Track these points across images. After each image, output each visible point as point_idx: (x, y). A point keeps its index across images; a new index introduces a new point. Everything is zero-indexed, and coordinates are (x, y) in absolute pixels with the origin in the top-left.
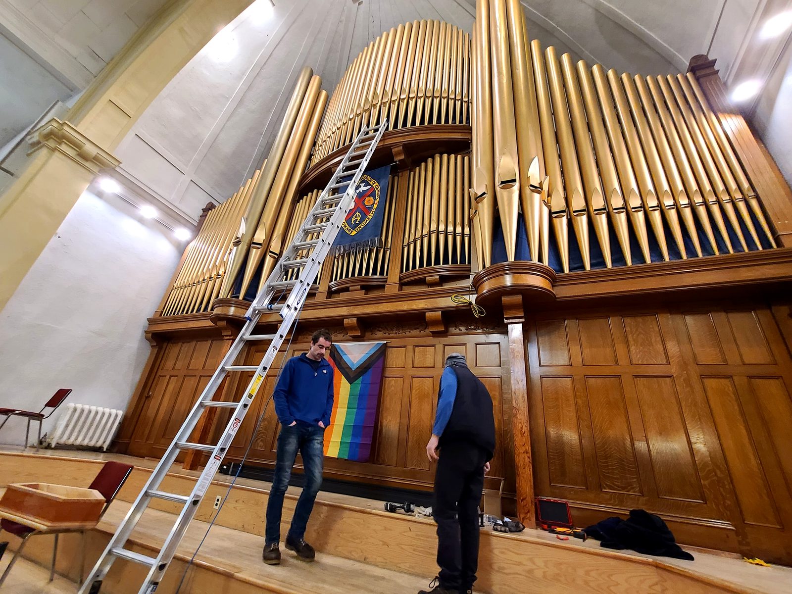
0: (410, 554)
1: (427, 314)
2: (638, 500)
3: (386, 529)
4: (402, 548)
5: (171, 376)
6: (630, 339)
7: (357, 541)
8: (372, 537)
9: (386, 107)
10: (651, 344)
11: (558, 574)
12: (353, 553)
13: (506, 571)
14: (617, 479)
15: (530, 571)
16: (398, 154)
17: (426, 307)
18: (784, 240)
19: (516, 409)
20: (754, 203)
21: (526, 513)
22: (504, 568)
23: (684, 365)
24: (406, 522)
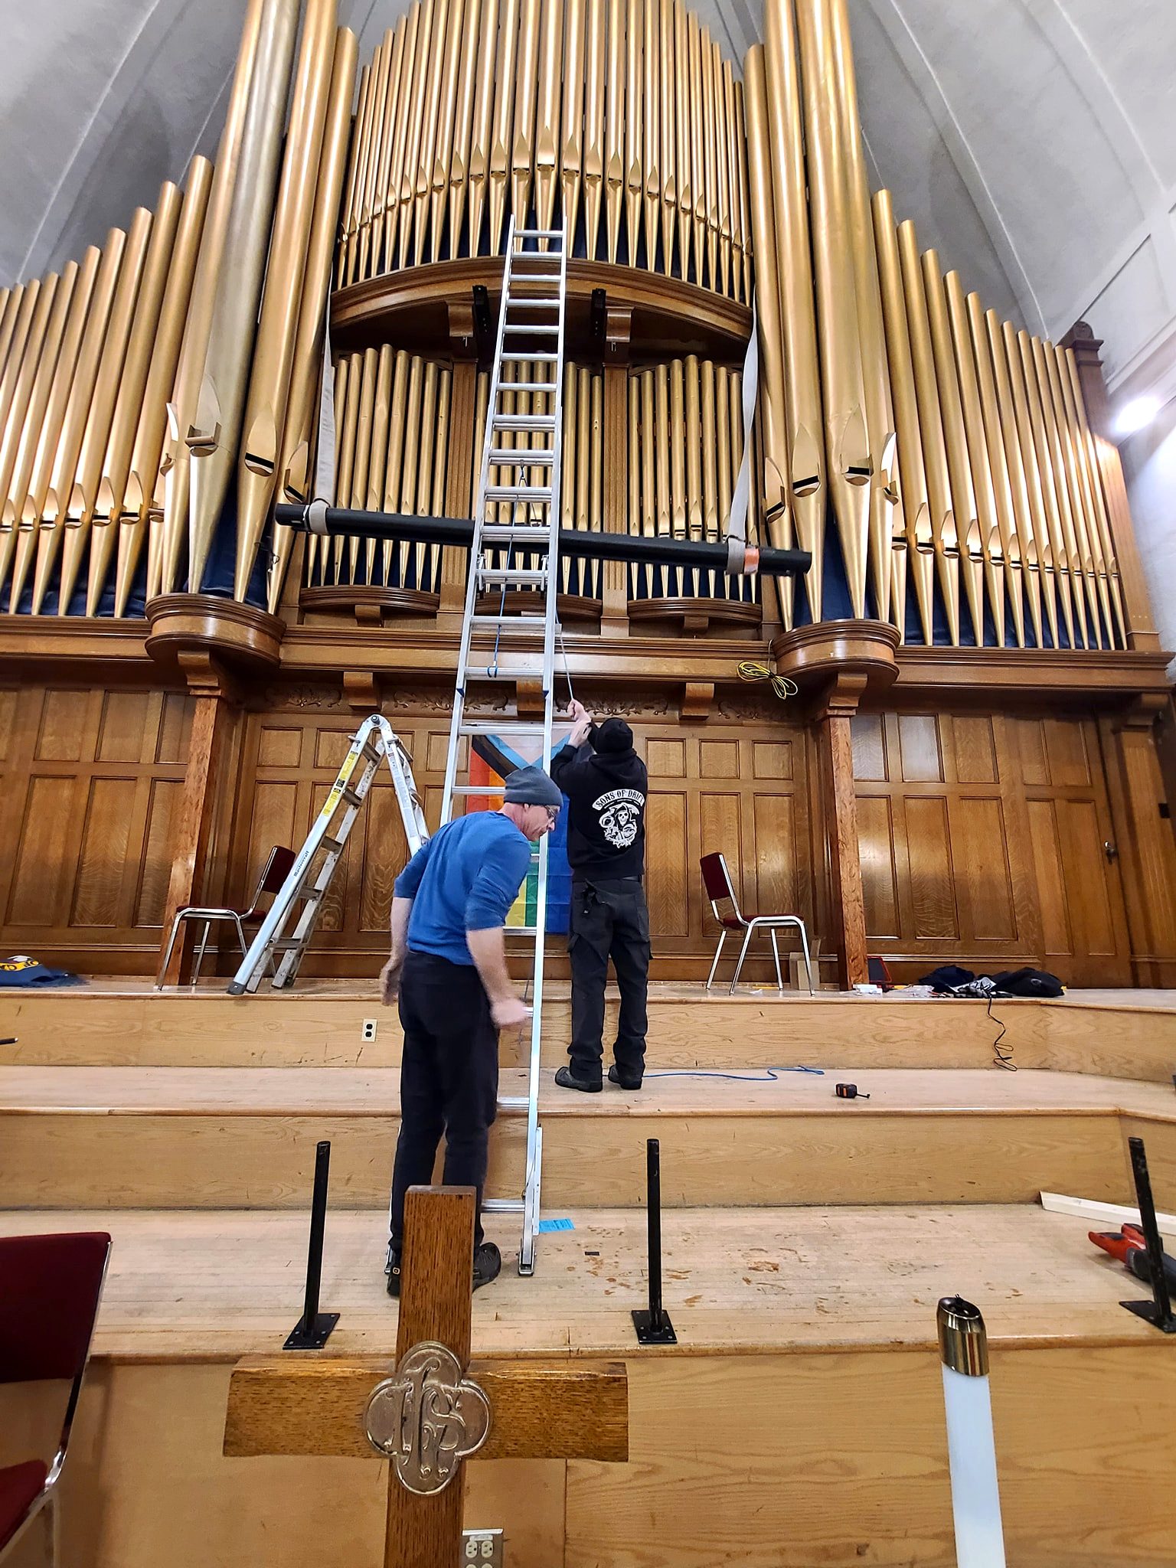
0: (764, 1044)
1: (689, 686)
2: (954, 944)
3: (724, 1019)
4: (753, 1040)
5: (94, 779)
6: (959, 748)
7: (679, 1043)
8: (703, 1033)
9: (549, 178)
10: (981, 757)
11: (949, 1031)
12: (676, 1060)
13: (891, 1041)
14: (933, 923)
15: (920, 1035)
16: (619, 327)
17: (686, 672)
18: (1137, 640)
19: (843, 843)
20: (1114, 584)
21: (859, 975)
22: (891, 1037)
23: (1012, 785)
24: (755, 1006)
